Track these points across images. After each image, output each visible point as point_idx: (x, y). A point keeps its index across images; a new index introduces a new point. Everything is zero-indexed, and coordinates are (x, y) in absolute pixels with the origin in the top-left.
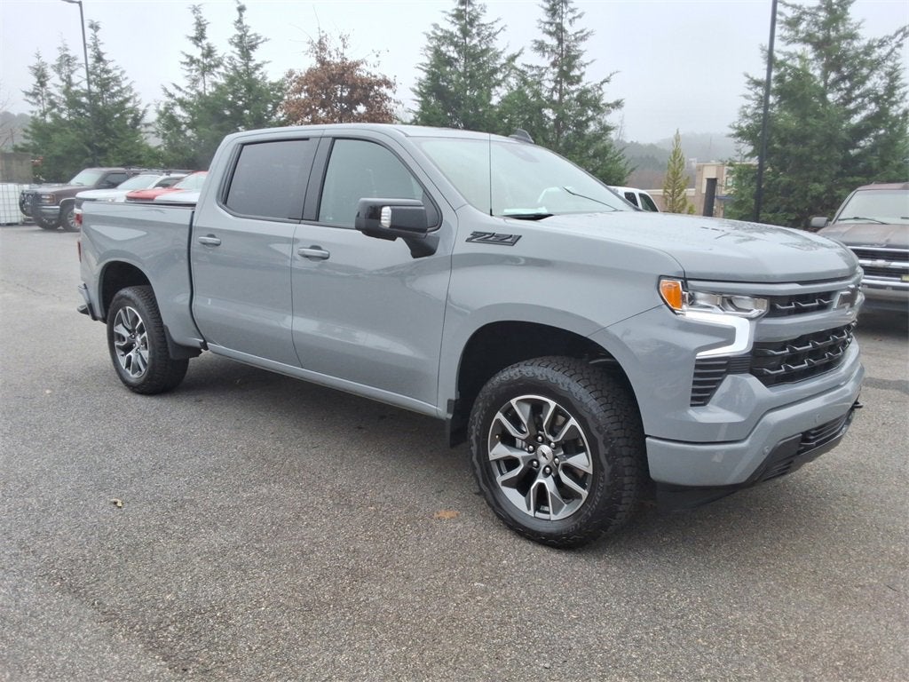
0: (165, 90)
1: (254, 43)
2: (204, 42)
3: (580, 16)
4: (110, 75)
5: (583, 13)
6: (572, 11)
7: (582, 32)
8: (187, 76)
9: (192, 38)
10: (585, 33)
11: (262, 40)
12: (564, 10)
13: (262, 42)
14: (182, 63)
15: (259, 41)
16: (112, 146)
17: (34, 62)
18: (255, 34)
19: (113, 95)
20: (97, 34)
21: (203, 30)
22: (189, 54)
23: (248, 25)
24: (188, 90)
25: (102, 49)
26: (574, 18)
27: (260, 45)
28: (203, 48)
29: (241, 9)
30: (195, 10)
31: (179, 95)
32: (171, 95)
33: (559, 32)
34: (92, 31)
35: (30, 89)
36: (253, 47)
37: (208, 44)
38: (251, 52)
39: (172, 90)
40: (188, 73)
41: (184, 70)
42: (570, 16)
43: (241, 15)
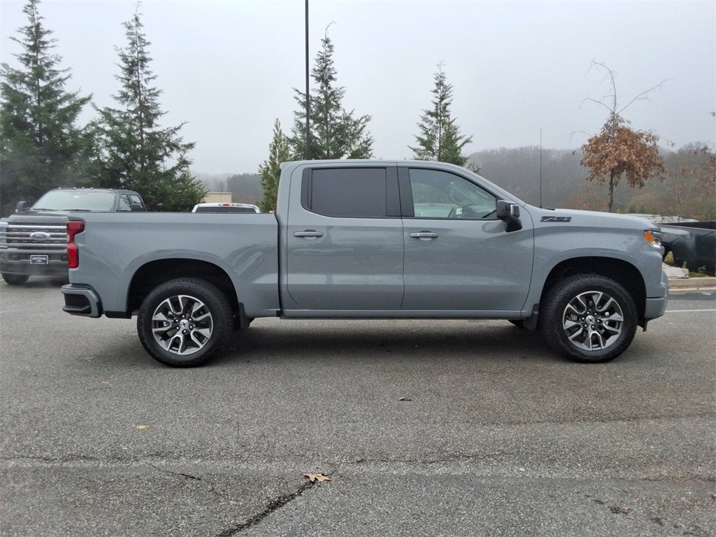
3: (154, 78)
5: (156, 76)
6: (147, 73)
7: (154, 89)
10: (156, 91)
12: (140, 71)
26: (149, 78)
33: (135, 87)
42: (146, 76)
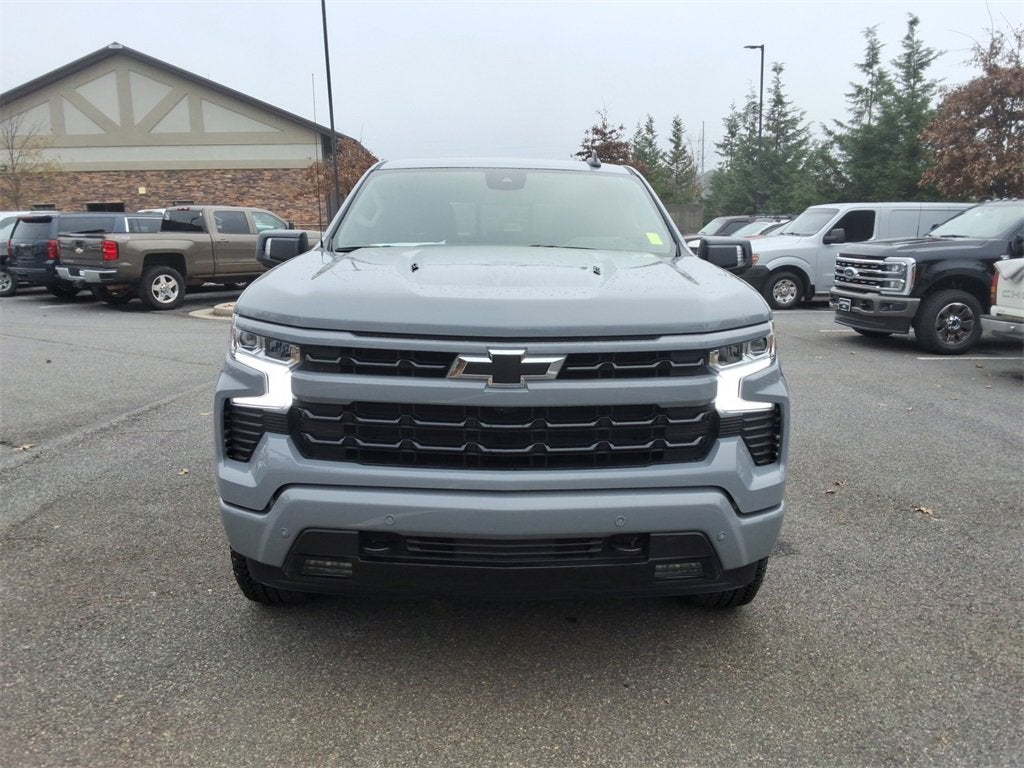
0: (825, 128)
1: (924, 60)
2: (875, 68)
4: (788, 118)
8: (850, 110)
9: (862, 65)
11: (934, 55)
13: (934, 58)
14: (847, 95)
15: (931, 57)
16: (776, 192)
17: (728, 114)
18: (927, 49)
19: (787, 139)
20: (780, 76)
21: (876, 54)
22: (858, 84)
23: (920, 39)
24: (850, 125)
25: (783, 92)
27: (933, 62)
28: (873, 75)
29: (914, 22)
30: (870, 32)
31: (839, 131)
32: (830, 133)
34: (775, 74)
35: (721, 140)
36: (922, 66)
37: (878, 70)
38: (921, 71)
39: (832, 126)
40: (853, 106)
41: (849, 103)
43: (912, 30)
